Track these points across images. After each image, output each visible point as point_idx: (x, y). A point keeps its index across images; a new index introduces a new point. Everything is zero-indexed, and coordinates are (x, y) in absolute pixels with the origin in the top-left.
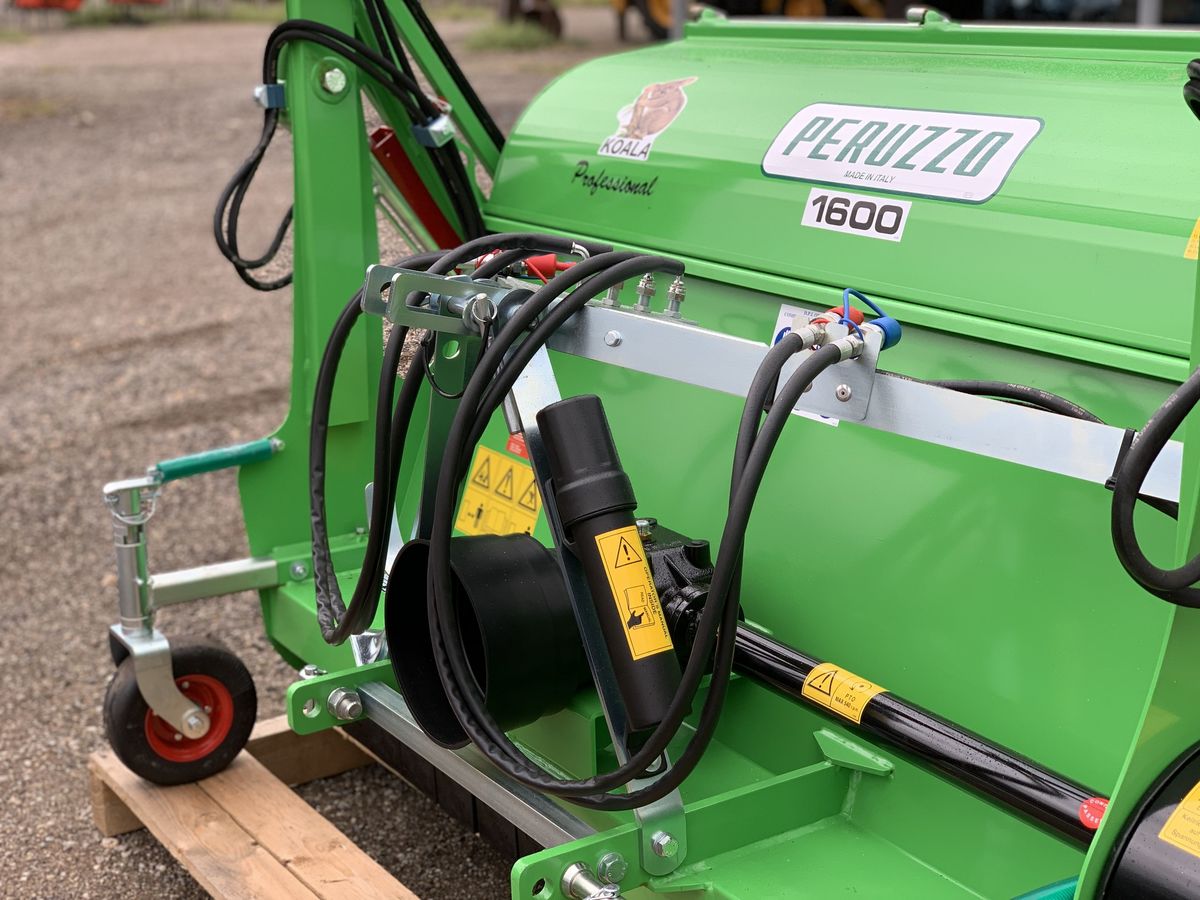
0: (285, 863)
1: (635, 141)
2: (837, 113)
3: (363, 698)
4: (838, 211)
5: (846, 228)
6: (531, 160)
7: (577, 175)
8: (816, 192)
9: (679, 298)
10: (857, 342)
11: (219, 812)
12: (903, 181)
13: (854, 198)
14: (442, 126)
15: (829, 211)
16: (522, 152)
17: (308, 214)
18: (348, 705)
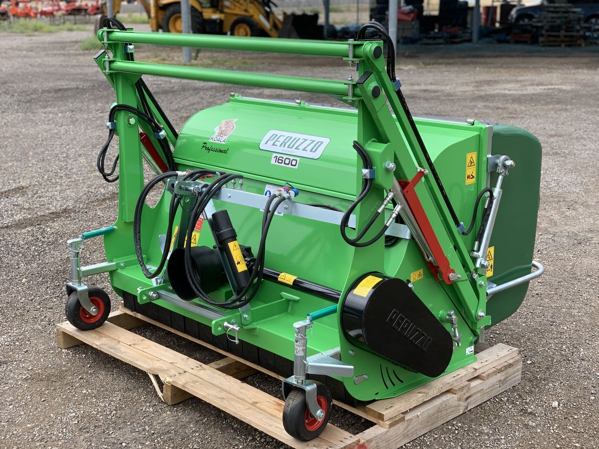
0: (130, 345)
1: (221, 138)
2: (279, 133)
3: (158, 293)
4: (280, 160)
5: (283, 164)
6: (184, 140)
7: (203, 147)
8: (275, 155)
9: (242, 185)
10: (289, 195)
11: (104, 336)
12: (297, 153)
13: (285, 157)
14: (163, 133)
15: (278, 160)
16: (183, 138)
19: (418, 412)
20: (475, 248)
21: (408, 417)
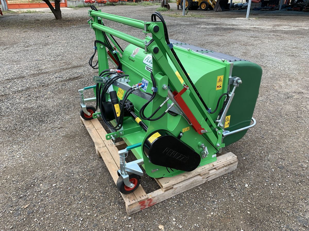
0: (96, 129)
1: (134, 55)
2: (150, 56)
5: (148, 71)
7: (129, 58)
10: (138, 88)
15: (147, 68)
17: (100, 62)
18: (98, 116)
19: (181, 185)
20: (218, 118)
21: (175, 187)
